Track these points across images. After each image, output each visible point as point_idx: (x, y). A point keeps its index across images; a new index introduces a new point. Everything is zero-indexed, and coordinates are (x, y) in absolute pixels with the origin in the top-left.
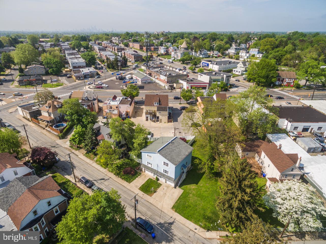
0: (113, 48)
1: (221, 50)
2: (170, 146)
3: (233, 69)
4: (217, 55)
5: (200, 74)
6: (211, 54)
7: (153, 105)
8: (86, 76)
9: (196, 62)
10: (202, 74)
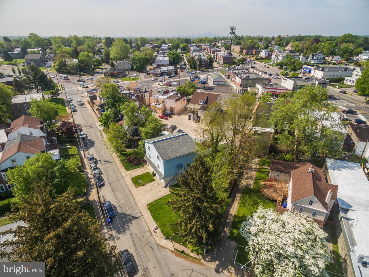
0: (210, 50)
1: (346, 54)
2: (172, 140)
3: (345, 78)
4: (337, 61)
5: (285, 78)
6: (329, 60)
7: (199, 104)
8: (162, 74)
9: (295, 67)
10: (286, 79)
